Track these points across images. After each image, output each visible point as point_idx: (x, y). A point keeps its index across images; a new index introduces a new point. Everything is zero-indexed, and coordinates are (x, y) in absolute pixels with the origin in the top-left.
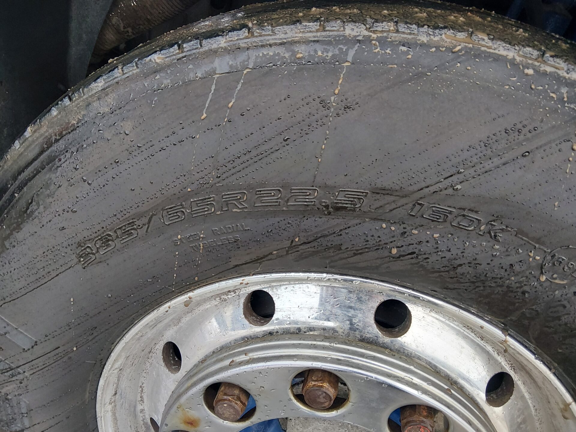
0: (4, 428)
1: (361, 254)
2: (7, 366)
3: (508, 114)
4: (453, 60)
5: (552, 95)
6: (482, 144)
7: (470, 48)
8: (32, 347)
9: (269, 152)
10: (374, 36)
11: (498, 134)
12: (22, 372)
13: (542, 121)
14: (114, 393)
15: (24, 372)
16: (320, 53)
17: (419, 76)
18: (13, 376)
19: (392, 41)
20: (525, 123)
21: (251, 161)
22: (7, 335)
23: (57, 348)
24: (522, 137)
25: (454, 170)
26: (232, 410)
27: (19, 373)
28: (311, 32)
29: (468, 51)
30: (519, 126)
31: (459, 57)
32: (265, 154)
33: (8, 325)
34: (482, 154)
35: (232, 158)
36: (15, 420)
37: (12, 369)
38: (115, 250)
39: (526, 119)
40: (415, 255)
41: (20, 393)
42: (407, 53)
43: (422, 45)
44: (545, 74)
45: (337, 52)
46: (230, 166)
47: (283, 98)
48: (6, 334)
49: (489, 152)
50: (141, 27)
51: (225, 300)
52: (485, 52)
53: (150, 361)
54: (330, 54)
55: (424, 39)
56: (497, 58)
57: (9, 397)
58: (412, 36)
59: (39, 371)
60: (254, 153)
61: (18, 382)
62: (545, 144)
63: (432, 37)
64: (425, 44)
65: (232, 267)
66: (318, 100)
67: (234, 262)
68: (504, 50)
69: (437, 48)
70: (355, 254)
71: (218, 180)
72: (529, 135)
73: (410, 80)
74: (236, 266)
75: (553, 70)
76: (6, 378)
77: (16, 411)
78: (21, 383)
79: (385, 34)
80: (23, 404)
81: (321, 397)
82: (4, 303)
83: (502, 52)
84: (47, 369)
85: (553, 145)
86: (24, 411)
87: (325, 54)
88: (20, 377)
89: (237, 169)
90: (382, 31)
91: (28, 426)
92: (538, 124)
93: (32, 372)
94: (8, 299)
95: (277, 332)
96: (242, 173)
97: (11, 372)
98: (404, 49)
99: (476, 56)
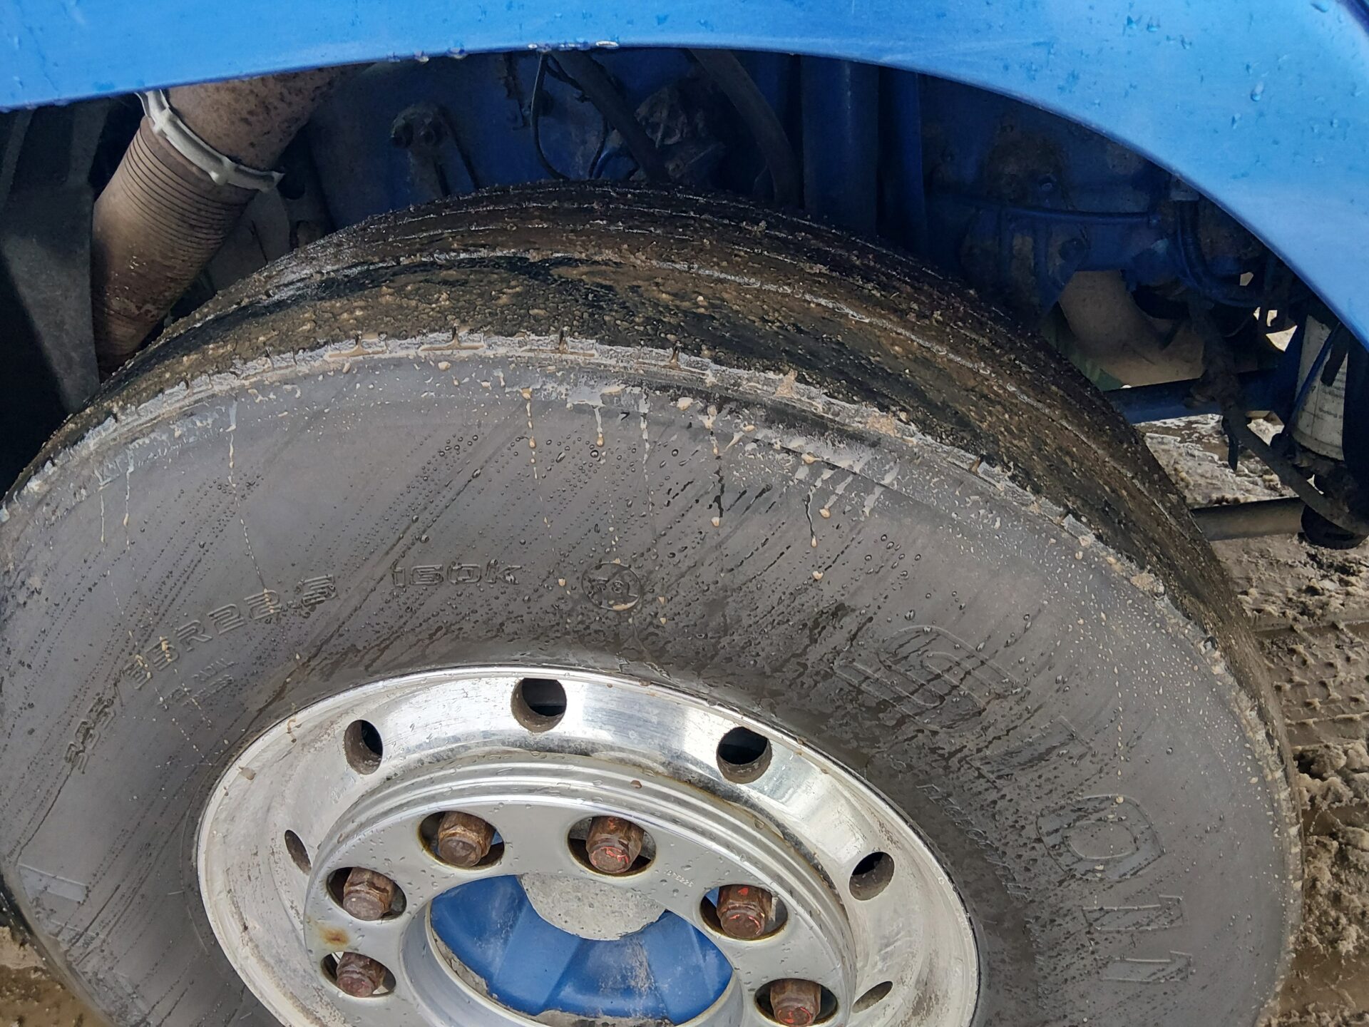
0: (121, 1024)
1: (387, 647)
2: (73, 933)
3: (435, 431)
4: (349, 383)
5: (485, 384)
6: (421, 480)
7: (361, 362)
8: (87, 896)
9: (192, 566)
10: (247, 383)
11: (433, 461)
12: (94, 935)
13: (479, 425)
14: (242, 928)
15: (97, 934)
16: (199, 424)
17: (318, 415)
18: (87, 944)
19: (272, 384)
20: (459, 435)
21: (180, 584)
22: (49, 890)
23: (117, 888)
24: (462, 455)
25: (406, 521)
26: (365, 904)
27: (93, 938)
28: (178, 401)
29: (359, 366)
30: (454, 442)
31: (355, 376)
32: (189, 570)
33: (42, 875)
34: (426, 492)
35: (157, 588)
36: (127, 1007)
37: (81, 936)
38: (102, 739)
39: (460, 430)
40: (444, 630)
41: (111, 965)
42: (294, 391)
43: (306, 377)
44: (463, 362)
45: (217, 416)
46: (161, 597)
47: (176, 497)
48: (46, 888)
49: (432, 486)
50: (167, 294)
51: (322, 749)
52: (380, 360)
53: (281, 865)
54: (210, 421)
55: (304, 369)
56: (398, 363)
57: (100, 976)
58: (290, 369)
59: (115, 925)
60: (176, 574)
61: (98, 950)
62: (494, 454)
63: (312, 363)
64: (308, 374)
65: (256, 714)
66: (215, 486)
67: (254, 708)
68: (402, 349)
69: (324, 374)
70: (382, 651)
71: (158, 617)
72: (470, 449)
73: (308, 425)
74: (261, 711)
75: (470, 352)
76: (81, 951)
77: (120, 993)
78: (102, 951)
79: (259, 377)
80: (123, 982)
81: (458, 848)
82: (22, 848)
83: (401, 353)
84: (122, 920)
85: (505, 450)
86: (130, 990)
87: (205, 423)
88: (97, 943)
89: (170, 598)
90: (255, 375)
91: (147, 1012)
92: (475, 431)
93: (108, 929)
94: (23, 842)
95: (396, 774)
96: (179, 601)
97: (82, 941)
98: (288, 387)
99: (374, 368)
